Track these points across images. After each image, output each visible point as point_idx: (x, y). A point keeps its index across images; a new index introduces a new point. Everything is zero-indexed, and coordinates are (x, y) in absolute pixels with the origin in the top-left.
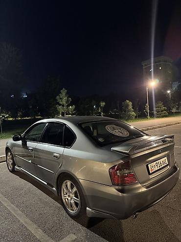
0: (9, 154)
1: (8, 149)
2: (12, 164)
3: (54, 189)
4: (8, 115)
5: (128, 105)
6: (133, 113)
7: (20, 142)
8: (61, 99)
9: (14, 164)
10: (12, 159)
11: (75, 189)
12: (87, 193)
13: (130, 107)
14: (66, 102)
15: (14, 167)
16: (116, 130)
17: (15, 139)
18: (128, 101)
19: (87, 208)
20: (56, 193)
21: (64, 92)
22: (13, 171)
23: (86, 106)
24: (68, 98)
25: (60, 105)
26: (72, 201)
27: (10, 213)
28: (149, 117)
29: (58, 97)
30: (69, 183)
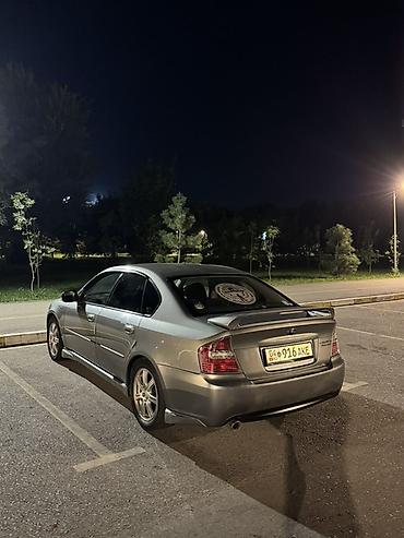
0: (54, 326)
1: (51, 317)
2: (57, 345)
3: (124, 385)
4: (53, 249)
5: (340, 238)
6: (354, 258)
7: (74, 305)
8: (171, 217)
9: (61, 346)
10: (59, 336)
11: (152, 382)
12: (167, 385)
13: (347, 242)
14: (184, 226)
15: (60, 351)
16: (234, 294)
17: (67, 299)
18: (341, 226)
19: (167, 410)
20: (126, 393)
21: (179, 201)
22: (59, 359)
23: (237, 235)
24: (187, 216)
25: (169, 230)
26: (148, 402)
27: (49, 416)
28: (396, 269)
29: (164, 213)
30: (145, 373)
